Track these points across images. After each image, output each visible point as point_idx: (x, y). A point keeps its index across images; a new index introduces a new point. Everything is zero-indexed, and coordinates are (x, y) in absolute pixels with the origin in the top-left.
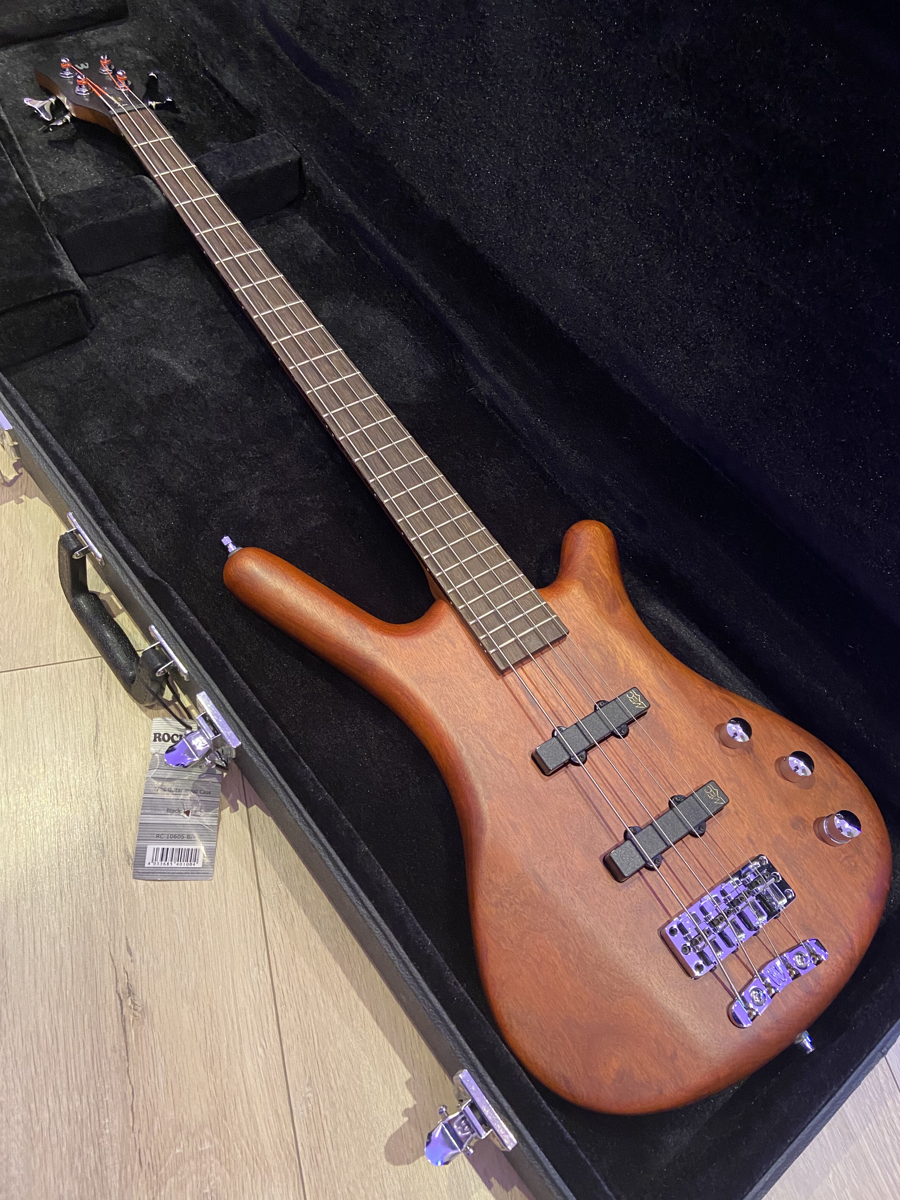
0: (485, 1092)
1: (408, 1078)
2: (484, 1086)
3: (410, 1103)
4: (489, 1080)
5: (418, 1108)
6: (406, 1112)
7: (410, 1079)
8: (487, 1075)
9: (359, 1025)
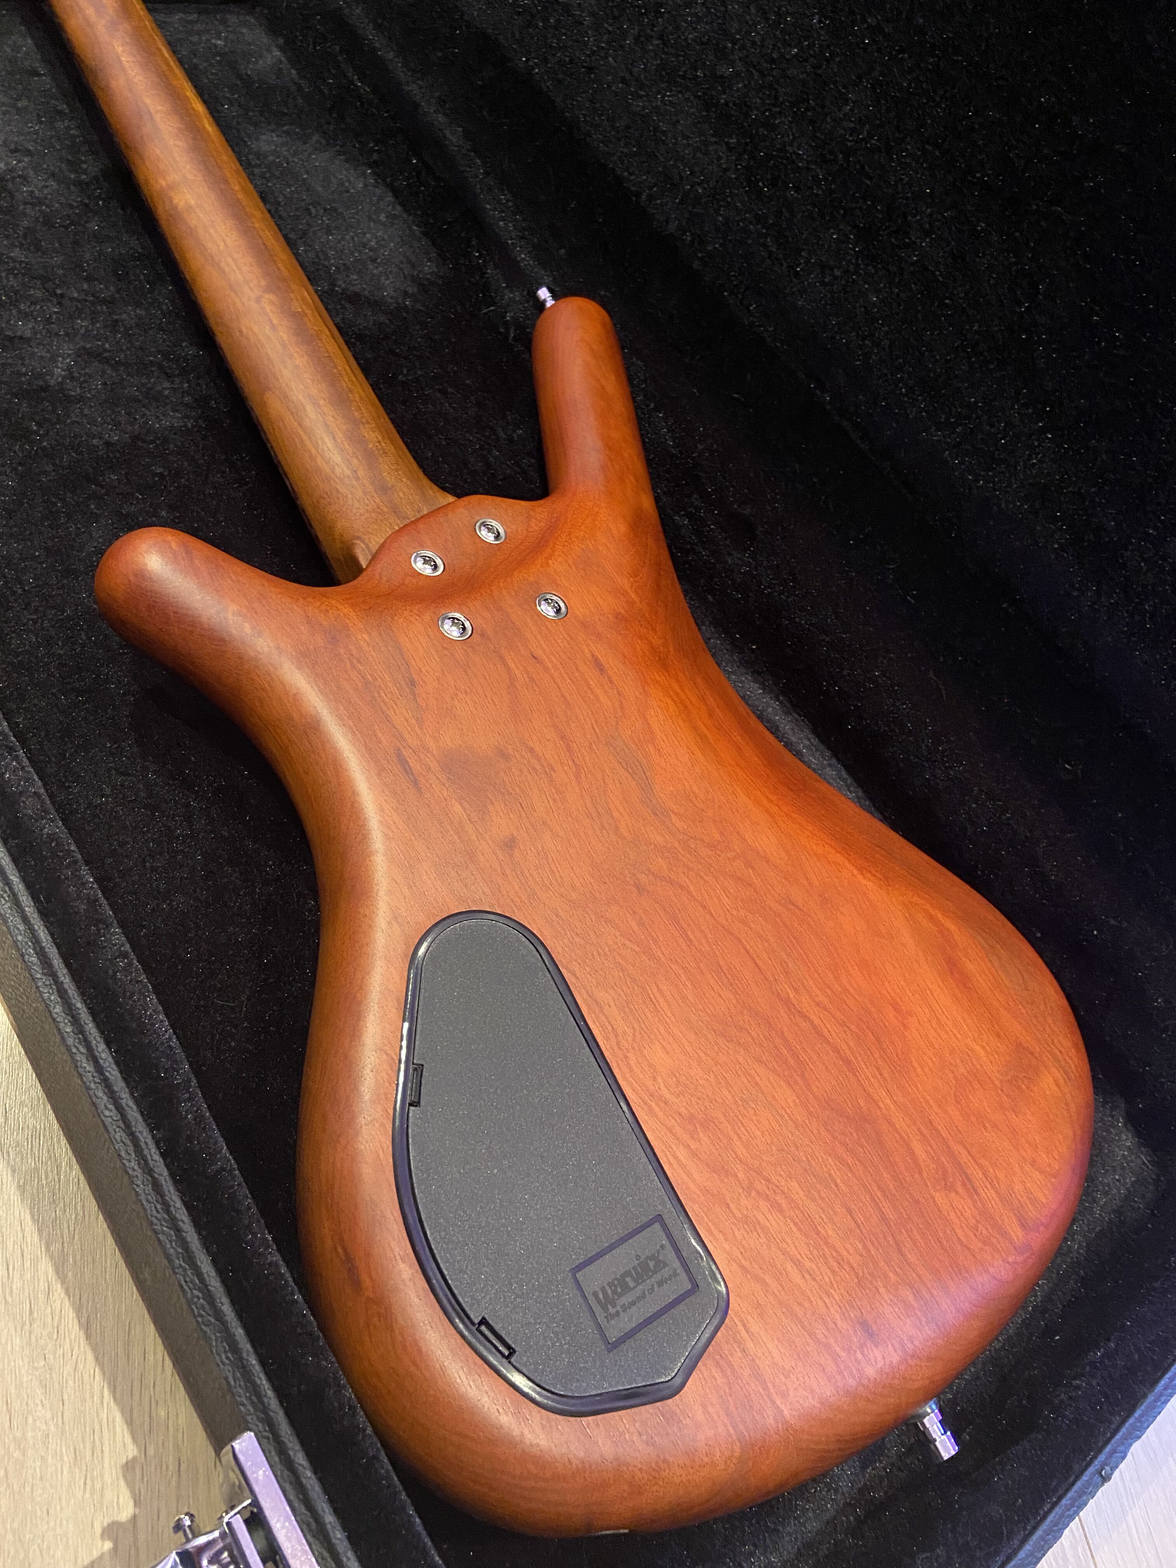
0: (288, 1487)
1: (130, 1456)
2: (286, 1473)
3: (125, 1511)
4: (300, 1458)
5: (141, 1522)
6: (112, 1531)
7: (134, 1459)
8: (298, 1447)
9: (45, 1333)
